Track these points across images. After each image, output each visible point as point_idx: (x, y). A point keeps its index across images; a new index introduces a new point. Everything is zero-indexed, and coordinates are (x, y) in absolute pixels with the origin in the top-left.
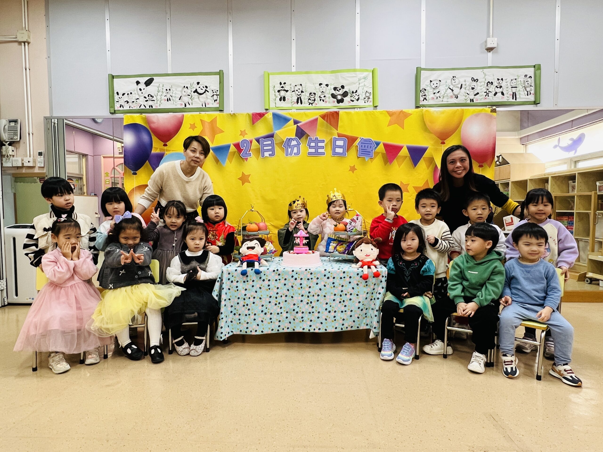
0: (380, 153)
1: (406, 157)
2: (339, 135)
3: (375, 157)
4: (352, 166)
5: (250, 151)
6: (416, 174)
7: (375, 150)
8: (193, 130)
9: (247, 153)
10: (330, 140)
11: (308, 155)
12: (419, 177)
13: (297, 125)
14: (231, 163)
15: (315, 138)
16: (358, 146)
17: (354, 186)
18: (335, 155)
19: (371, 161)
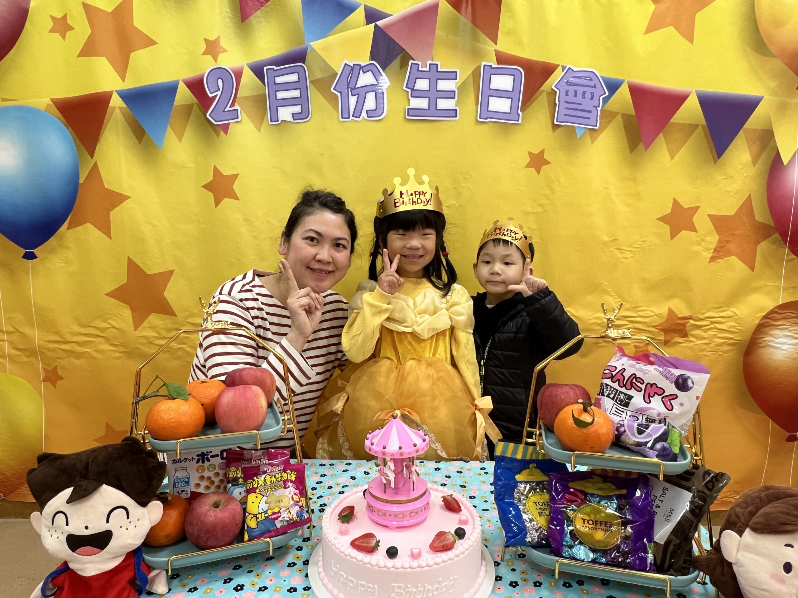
0: (618, 113)
1: (696, 126)
2: (502, 59)
3: (603, 128)
4: (536, 152)
5: (236, 104)
6: (720, 178)
7: (606, 106)
8: (64, 38)
9: (226, 110)
10: (473, 72)
11: (408, 115)
12: (729, 189)
13: (376, 25)
14: (180, 140)
15: (430, 64)
16: (556, 92)
17: (541, 210)
18: (486, 119)
19: (591, 139)
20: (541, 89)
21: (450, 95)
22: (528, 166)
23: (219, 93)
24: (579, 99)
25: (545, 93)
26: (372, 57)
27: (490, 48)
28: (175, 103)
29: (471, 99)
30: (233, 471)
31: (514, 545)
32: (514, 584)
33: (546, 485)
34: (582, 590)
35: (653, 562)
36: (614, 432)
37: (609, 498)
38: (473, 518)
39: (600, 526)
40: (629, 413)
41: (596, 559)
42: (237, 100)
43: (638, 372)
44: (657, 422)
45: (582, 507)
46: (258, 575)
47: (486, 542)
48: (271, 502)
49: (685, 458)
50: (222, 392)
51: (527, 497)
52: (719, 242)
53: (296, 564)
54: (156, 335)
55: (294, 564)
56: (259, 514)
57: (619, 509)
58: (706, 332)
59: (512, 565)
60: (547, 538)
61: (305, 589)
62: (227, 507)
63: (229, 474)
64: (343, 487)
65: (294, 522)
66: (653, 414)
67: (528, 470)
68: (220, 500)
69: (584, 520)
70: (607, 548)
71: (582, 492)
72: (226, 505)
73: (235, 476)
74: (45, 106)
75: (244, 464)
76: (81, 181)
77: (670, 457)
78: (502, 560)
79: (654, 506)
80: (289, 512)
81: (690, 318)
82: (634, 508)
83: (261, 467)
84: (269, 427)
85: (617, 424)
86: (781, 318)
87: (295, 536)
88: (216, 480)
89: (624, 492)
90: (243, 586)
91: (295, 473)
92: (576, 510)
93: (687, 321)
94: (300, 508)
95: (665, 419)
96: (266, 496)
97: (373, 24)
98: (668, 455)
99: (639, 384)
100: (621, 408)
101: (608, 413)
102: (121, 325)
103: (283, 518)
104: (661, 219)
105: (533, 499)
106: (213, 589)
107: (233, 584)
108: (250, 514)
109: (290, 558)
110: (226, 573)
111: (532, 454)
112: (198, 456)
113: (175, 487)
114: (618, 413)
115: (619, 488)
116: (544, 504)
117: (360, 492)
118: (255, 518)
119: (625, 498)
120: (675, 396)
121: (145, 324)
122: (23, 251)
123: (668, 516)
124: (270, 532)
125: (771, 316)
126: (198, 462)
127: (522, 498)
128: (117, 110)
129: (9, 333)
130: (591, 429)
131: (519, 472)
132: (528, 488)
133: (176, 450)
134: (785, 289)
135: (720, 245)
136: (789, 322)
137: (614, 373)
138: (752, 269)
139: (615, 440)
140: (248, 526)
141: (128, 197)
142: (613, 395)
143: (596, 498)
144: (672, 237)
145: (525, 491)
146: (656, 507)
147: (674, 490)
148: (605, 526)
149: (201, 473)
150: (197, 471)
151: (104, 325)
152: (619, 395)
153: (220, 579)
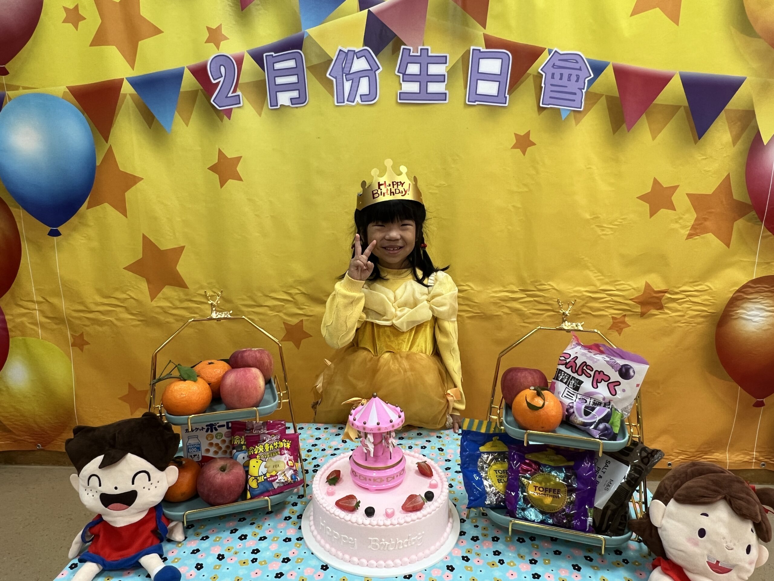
0: (602, 95)
1: (677, 108)
2: (490, 42)
3: (587, 110)
4: (522, 133)
5: (238, 89)
6: (700, 158)
7: (591, 88)
8: (76, 27)
9: (228, 96)
10: (462, 56)
11: (400, 99)
12: (707, 169)
13: (369, 11)
14: (187, 125)
15: (421, 49)
16: (542, 75)
17: (526, 189)
18: (475, 102)
19: (575, 121)
20: (528, 72)
21: (439, 78)
22: (514, 147)
23: (222, 79)
24: (564, 82)
25: (531, 77)
26: (366, 43)
27: (479, 32)
28: (182, 90)
29: (461, 82)
30: (237, 439)
31: (475, 507)
32: (475, 539)
33: (507, 454)
34: (533, 545)
35: (592, 525)
36: (564, 413)
37: (559, 469)
38: (442, 482)
39: (549, 492)
40: (579, 396)
41: (544, 520)
42: (239, 85)
43: (588, 360)
44: (603, 405)
45: (535, 476)
46: (259, 527)
47: (455, 502)
48: (269, 467)
49: (624, 437)
50: (226, 373)
51: (489, 465)
52: (696, 220)
53: (291, 518)
54: (171, 305)
55: (290, 518)
56: (259, 476)
57: (566, 478)
58: (680, 305)
59: (476, 521)
60: (504, 501)
61: (298, 539)
62: (232, 471)
63: (234, 442)
64: (335, 449)
65: (289, 484)
66: (600, 398)
67: (491, 443)
68: (226, 465)
69: (536, 487)
70: (554, 511)
71: (536, 463)
72: (231, 470)
73: (239, 443)
74: (62, 92)
75: (246, 433)
76: (98, 163)
77: (611, 436)
78: (468, 517)
79: (598, 476)
80: (285, 475)
81: (666, 292)
82: (579, 478)
83: (261, 436)
84: (267, 403)
85: (568, 406)
86: (753, 292)
87: (291, 493)
88: (223, 446)
89: (572, 464)
90: (246, 535)
91: (290, 442)
92: (530, 478)
93: (662, 294)
94: (294, 471)
95: (610, 402)
96: (265, 461)
97: (367, 10)
98: (609, 434)
99: (588, 371)
100: (572, 391)
101: (561, 396)
102: (140, 297)
103: (279, 480)
104: (641, 198)
105: (495, 467)
106: (221, 538)
107: (238, 534)
108: (251, 476)
109: (286, 513)
110: (232, 525)
111: (495, 428)
112: (207, 426)
113: (189, 452)
114: (569, 396)
115: (569, 460)
116: (503, 471)
117: (347, 457)
118: (255, 480)
119: (573, 469)
120: (618, 383)
121: (160, 295)
122: (49, 229)
123: (609, 486)
124: (268, 491)
125: (743, 290)
126: (207, 431)
127: (485, 466)
128: (128, 96)
129: (39, 303)
130: (541, 412)
131: (483, 444)
132: (490, 457)
133: (188, 424)
134: (759, 264)
135: (697, 223)
136: (762, 296)
137: (568, 361)
138: (728, 245)
139: (565, 419)
140: (250, 486)
141: (141, 179)
142: (566, 380)
143: (547, 468)
144: (652, 215)
145: (487, 460)
146: (599, 477)
147: (615, 463)
148: (554, 493)
149: (210, 440)
150: (207, 438)
151: (124, 296)
152: (571, 380)
153: (228, 529)
